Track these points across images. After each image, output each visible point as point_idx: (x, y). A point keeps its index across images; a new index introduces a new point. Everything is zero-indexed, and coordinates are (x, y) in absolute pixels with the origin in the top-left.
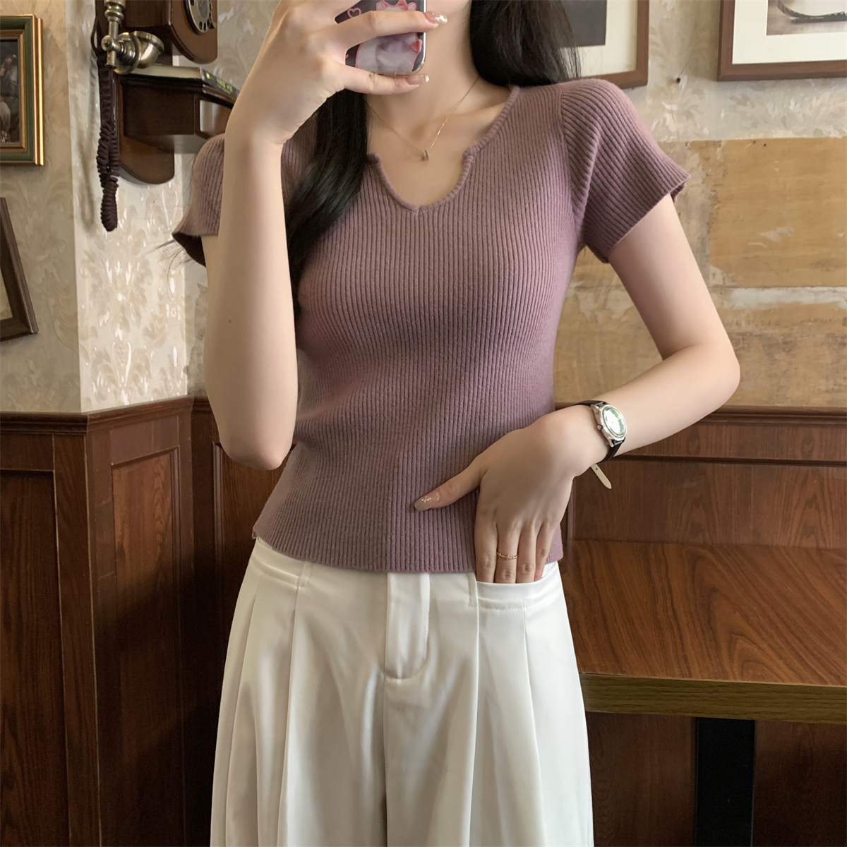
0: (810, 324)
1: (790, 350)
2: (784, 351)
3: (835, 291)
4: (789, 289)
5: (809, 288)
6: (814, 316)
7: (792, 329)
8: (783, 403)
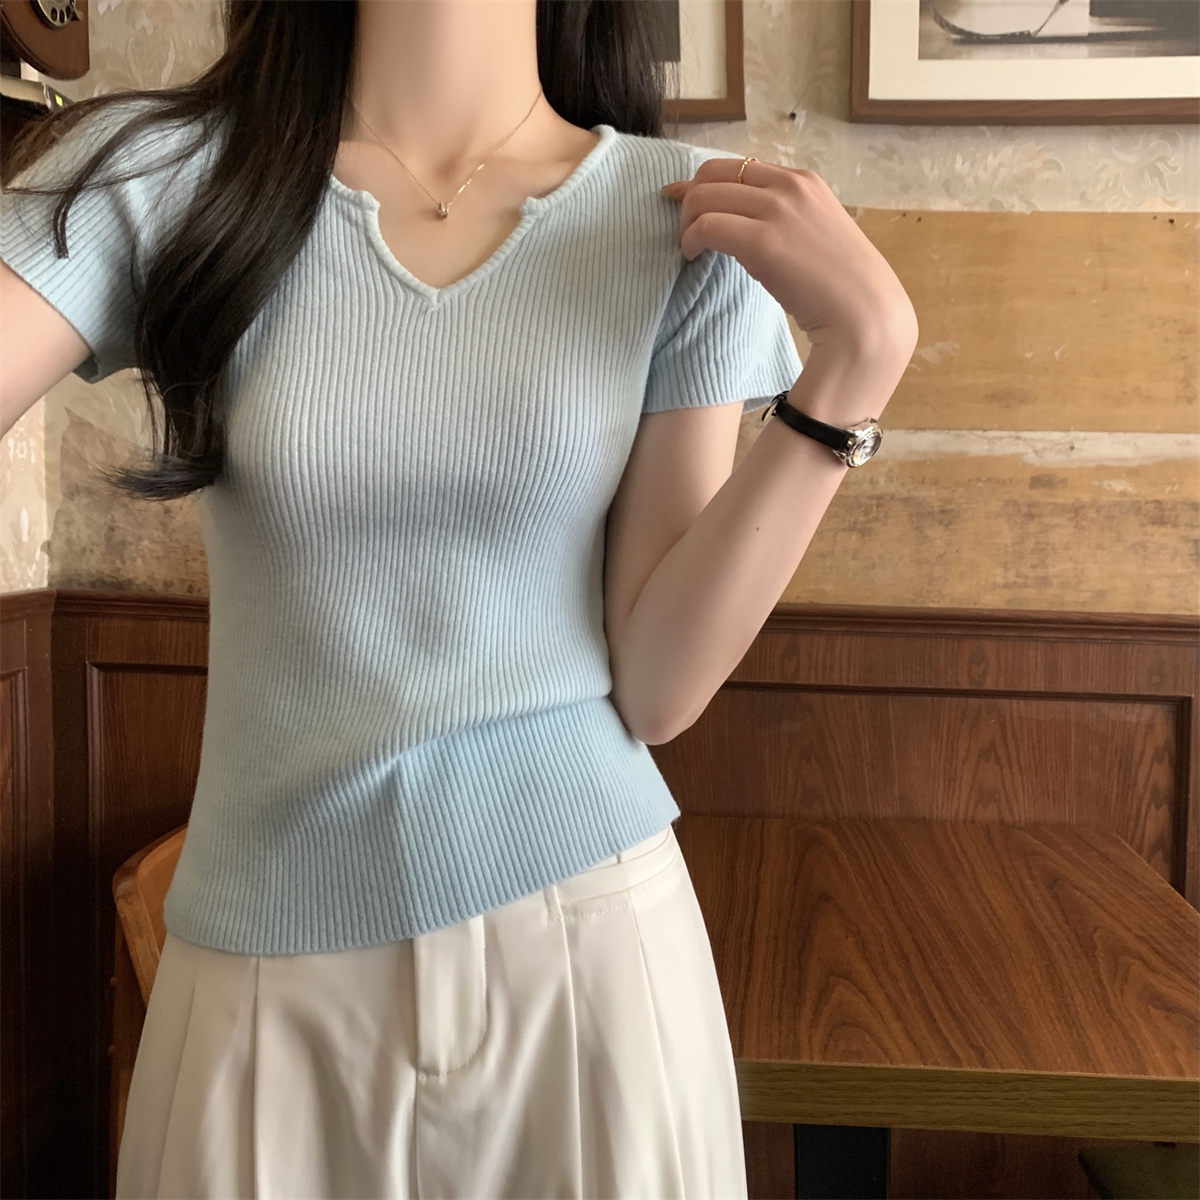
0: (981, 484)
1: (950, 523)
2: (940, 524)
3: (1018, 438)
4: (952, 432)
5: (980, 433)
6: (986, 474)
7: (954, 491)
8: (939, 602)
